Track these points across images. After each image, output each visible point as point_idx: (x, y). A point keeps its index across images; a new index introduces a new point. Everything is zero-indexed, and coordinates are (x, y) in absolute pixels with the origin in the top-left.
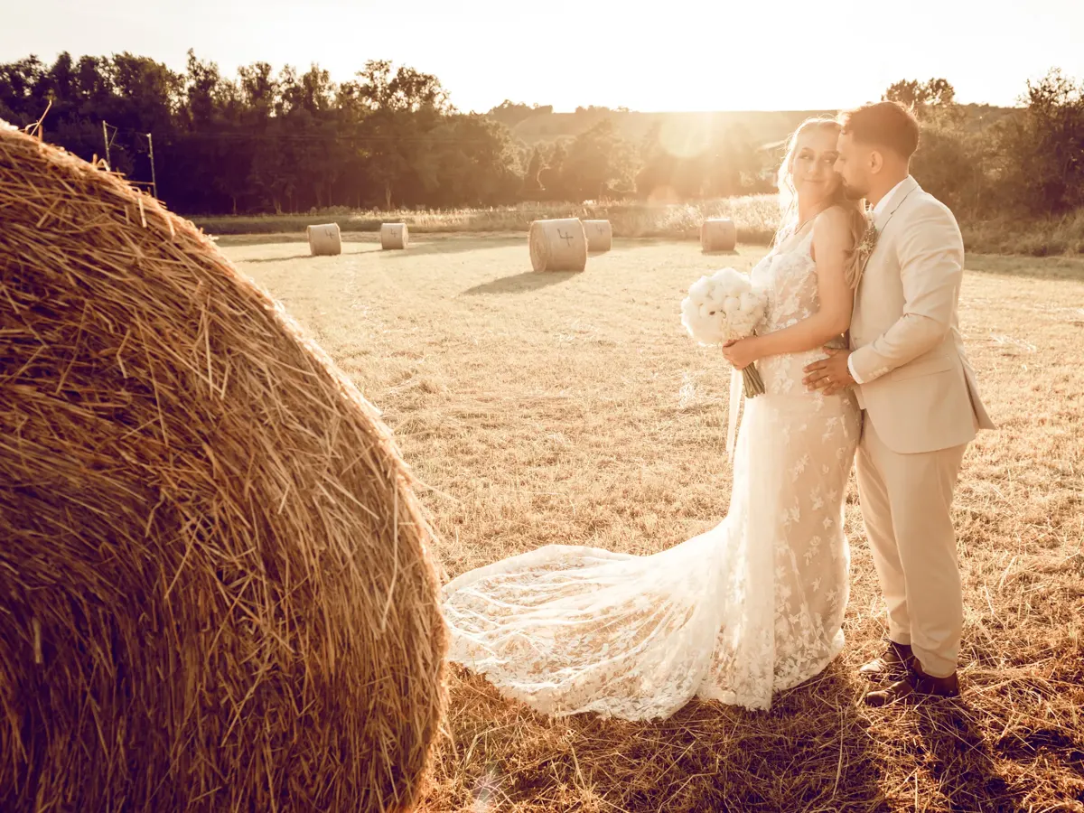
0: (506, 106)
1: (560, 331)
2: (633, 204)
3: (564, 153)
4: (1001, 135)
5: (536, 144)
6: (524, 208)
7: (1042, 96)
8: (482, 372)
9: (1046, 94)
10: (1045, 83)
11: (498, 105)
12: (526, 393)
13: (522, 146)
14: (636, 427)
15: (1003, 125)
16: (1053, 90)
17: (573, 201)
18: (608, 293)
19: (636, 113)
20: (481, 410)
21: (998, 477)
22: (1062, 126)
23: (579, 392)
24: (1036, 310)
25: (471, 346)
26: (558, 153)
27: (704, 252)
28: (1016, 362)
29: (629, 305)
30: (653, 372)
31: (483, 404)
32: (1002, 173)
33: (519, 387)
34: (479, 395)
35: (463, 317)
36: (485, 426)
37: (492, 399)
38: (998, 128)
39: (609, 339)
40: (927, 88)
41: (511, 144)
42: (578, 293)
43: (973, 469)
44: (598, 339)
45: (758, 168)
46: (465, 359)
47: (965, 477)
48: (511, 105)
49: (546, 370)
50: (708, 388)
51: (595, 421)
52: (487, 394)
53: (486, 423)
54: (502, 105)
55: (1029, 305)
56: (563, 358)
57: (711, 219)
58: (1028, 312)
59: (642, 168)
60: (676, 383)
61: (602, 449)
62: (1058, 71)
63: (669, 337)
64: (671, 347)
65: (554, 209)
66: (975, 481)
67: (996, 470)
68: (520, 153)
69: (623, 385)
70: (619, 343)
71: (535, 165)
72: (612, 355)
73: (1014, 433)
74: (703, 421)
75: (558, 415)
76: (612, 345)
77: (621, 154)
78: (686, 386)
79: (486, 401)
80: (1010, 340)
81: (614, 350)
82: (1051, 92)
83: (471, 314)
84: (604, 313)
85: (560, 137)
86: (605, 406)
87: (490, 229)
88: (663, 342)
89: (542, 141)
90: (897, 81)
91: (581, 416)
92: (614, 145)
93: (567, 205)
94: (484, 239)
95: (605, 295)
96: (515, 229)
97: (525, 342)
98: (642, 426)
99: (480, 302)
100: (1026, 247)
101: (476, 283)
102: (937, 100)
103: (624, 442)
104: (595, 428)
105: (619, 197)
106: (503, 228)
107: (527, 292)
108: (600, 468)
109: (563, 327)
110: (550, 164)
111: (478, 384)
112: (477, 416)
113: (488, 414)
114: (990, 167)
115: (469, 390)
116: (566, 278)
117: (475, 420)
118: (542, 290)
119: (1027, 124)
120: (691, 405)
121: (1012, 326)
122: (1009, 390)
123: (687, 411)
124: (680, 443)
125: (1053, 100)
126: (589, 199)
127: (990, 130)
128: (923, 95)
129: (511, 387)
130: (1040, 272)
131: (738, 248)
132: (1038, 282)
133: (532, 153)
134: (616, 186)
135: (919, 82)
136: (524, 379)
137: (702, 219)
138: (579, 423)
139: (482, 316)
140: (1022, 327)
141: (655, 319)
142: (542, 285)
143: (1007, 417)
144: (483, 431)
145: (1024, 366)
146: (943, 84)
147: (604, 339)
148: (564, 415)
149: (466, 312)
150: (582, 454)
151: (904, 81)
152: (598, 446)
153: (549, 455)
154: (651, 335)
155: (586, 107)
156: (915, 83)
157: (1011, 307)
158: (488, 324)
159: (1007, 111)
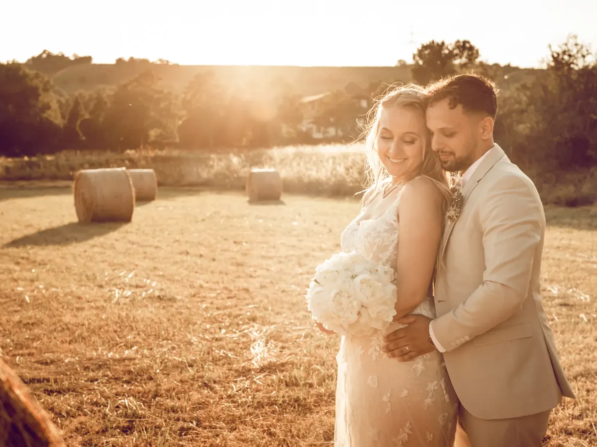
0: (44, 56)
1: (115, 285)
2: (175, 153)
3: (106, 103)
4: (528, 93)
5: (76, 93)
6: (63, 157)
7: (563, 59)
8: (37, 331)
9: (566, 57)
10: (565, 48)
11: (36, 55)
12: (88, 355)
13: (61, 95)
14: (212, 389)
15: (529, 84)
16: (572, 53)
17: (114, 149)
18: (159, 244)
19: (176, 66)
20: (43, 374)
21: (584, 432)
22: (582, 87)
23: (146, 352)
24: (580, 260)
25: (22, 303)
26: (100, 102)
27: (251, 202)
28: (573, 312)
29: (185, 258)
30: (220, 329)
31: (43, 367)
32: (532, 128)
33: (79, 347)
34: (38, 357)
35: (10, 271)
36: (50, 392)
37: (52, 362)
38: (524, 87)
39: (168, 293)
40: (454, 49)
41: (51, 93)
42: (129, 246)
43: (559, 425)
44: (157, 293)
45: (299, 119)
46: (17, 318)
47: (553, 433)
48: (49, 55)
49: (106, 328)
50: (280, 344)
51: (166, 383)
52: (48, 356)
53: (49, 388)
54: (40, 56)
55: (572, 254)
56: (124, 314)
57: (255, 170)
58: (574, 261)
59: (184, 119)
60: (245, 340)
61: (180, 415)
62: (575, 37)
63: (231, 291)
64: (234, 301)
65: (94, 158)
66: (563, 436)
67: (580, 424)
68: (59, 102)
69: (191, 344)
70: (179, 298)
71: (74, 115)
72: (173, 310)
73: (589, 385)
74: (280, 381)
75: (126, 378)
76: (172, 300)
77: (162, 105)
78: (257, 343)
79: (47, 364)
80: (563, 290)
81: (175, 305)
82: (570, 56)
83: (17, 268)
84: (159, 266)
85: (100, 86)
86: (176, 367)
87: (28, 178)
88: (224, 296)
89: (82, 91)
90: (426, 42)
91: (151, 379)
92: (156, 96)
93: (109, 155)
94: (22, 188)
95: (157, 247)
96: (54, 178)
97: (79, 298)
98: (217, 387)
99: (25, 255)
100: (559, 198)
101: (18, 235)
102: (464, 60)
103: (201, 405)
104: (168, 391)
105: (161, 148)
106: (41, 178)
107: (74, 244)
108: (180, 435)
109: (118, 282)
110: (91, 113)
111: (35, 344)
112: (39, 381)
113: (52, 378)
114: (520, 122)
115: (26, 351)
116: (115, 229)
117: (38, 385)
118: (91, 242)
119: (552, 84)
120: (266, 363)
121: (562, 276)
122: (573, 340)
123: (262, 370)
124: (260, 405)
125: (573, 63)
126: (131, 149)
127: (518, 89)
128: (451, 55)
129: (71, 347)
130: (575, 222)
131: (284, 198)
132: (576, 233)
133: (72, 103)
134: (157, 137)
135: (446, 43)
136: (84, 338)
137: (246, 169)
138: (151, 386)
139: (30, 270)
140: (571, 276)
141: (212, 272)
142: (90, 236)
143: (578, 369)
144: (48, 398)
145: (582, 315)
146: (467, 45)
147: (163, 293)
148: (132, 377)
149: (12, 266)
150: (160, 421)
151: (433, 42)
152: (174, 410)
153: (123, 422)
154: (211, 289)
155: (127, 59)
156: (443, 43)
157: (557, 257)
158: (38, 279)
159: (531, 72)
